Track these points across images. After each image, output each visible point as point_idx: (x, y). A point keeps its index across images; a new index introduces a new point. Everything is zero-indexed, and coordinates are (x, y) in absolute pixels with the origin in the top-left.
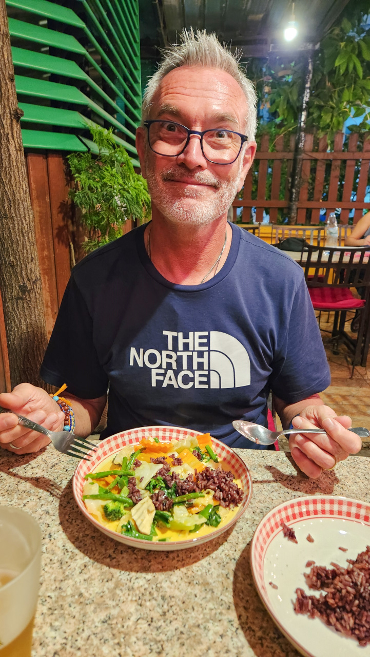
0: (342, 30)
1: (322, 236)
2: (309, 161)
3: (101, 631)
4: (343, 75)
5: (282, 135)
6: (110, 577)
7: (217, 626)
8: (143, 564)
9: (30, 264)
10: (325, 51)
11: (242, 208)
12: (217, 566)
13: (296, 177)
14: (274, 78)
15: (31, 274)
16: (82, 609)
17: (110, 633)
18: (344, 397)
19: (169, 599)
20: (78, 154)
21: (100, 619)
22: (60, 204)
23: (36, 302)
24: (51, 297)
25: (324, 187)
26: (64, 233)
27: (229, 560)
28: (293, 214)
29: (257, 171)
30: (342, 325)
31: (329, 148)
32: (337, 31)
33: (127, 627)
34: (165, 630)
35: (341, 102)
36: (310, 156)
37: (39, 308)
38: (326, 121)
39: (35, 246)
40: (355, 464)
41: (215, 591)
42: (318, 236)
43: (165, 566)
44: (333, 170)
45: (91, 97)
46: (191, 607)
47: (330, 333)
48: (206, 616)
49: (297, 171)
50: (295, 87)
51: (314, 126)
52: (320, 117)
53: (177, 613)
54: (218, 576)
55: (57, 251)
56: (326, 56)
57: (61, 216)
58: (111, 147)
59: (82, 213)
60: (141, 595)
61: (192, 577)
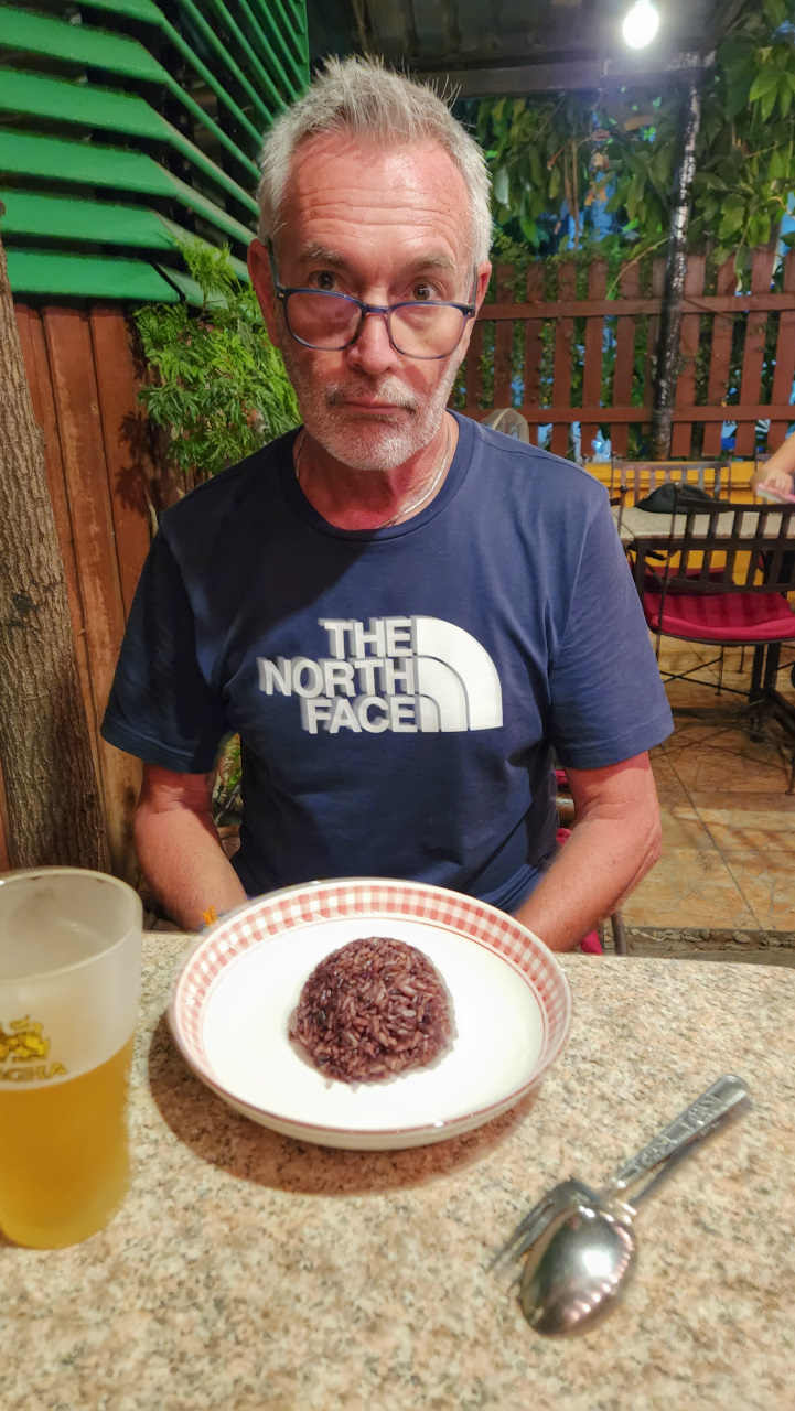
0: (765, 19)
1: (723, 483)
2: (696, 318)
3: (56, 1385)
4: (768, 121)
5: (635, 262)
6: (102, 1254)
7: (338, 1372)
8: (186, 1223)
9: (35, 548)
10: (726, 70)
11: (551, 425)
12: (361, 1226)
13: (668, 354)
14: (614, 132)
15: (38, 569)
16: (19, 1331)
17: (75, 1388)
18: (772, 835)
19: (233, 1306)
20: (158, 307)
21: (59, 1355)
22: (123, 420)
23: (54, 632)
24: (109, 624)
25: (732, 374)
26: (135, 484)
27: (393, 1210)
28: (662, 436)
29: (582, 344)
30: (771, 678)
31: (740, 286)
32: (754, 23)
33: (121, 1374)
34: (210, 1383)
35: (765, 182)
36: (699, 306)
37: (61, 644)
38: (732, 225)
39: (47, 508)
40: (729, 982)
41: (348, 1285)
42: (716, 483)
43: (237, 1227)
44: (750, 334)
45: (194, 184)
46: (281, 1325)
47: (745, 694)
48: (314, 1348)
49: (669, 340)
50: (661, 152)
51: (706, 238)
52: (718, 217)
53: (246, 1340)
54: (361, 1249)
55: (120, 524)
56: (729, 81)
57: (126, 445)
58: (227, 288)
59: (171, 438)
60: (166, 1297)
61: (297, 1254)
